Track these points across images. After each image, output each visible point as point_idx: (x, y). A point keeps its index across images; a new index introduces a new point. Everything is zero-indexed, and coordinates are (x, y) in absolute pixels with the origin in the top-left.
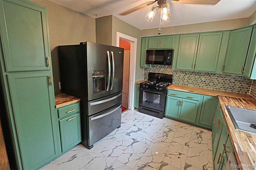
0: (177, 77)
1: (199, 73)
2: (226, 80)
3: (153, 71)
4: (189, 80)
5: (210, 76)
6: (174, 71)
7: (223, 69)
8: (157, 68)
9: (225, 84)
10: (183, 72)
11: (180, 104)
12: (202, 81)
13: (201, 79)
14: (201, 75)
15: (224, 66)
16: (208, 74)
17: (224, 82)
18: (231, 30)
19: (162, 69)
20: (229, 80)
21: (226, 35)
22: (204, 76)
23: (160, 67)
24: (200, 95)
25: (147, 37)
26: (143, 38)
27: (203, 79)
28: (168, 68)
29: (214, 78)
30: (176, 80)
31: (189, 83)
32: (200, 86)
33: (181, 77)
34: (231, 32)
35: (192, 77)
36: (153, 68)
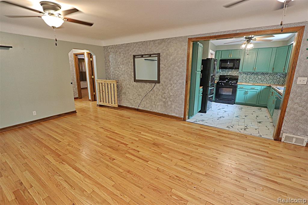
0: (241, 77)
1: (257, 74)
2: (275, 77)
3: (222, 74)
4: (250, 78)
5: (264, 75)
6: (239, 73)
7: (273, 70)
8: (226, 72)
9: (274, 79)
10: (246, 74)
11: (246, 93)
12: (259, 79)
13: (258, 77)
14: (258, 75)
15: (273, 68)
16: (263, 74)
17: (273, 78)
18: (277, 47)
19: (230, 72)
20: (277, 77)
21: (275, 50)
22: (260, 75)
23: (228, 71)
24: (259, 86)
25: (220, 51)
26: (217, 52)
27: (260, 77)
28: (234, 71)
29: (267, 76)
30: (241, 79)
31: (250, 81)
32: (257, 82)
33: (244, 77)
34: (278, 48)
35: (252, 76)
36: (223, 72)
